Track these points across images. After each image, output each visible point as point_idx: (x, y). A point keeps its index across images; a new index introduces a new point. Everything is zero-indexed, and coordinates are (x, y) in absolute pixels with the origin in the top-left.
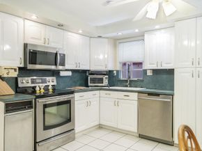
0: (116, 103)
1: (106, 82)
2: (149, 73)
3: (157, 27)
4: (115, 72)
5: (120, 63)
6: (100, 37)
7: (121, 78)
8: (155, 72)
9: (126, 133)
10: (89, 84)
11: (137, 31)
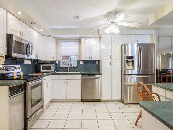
0: (66, 82)
1: (53, 69)
2: (82, 63)
3: (91, 36)
4: (57, 62)
5: (60, 56)
6: (50, 36)
7: (62, 66)
8: (85, 62)
9: (73, 101)
10: (41, 71)
11: (78, 36)
